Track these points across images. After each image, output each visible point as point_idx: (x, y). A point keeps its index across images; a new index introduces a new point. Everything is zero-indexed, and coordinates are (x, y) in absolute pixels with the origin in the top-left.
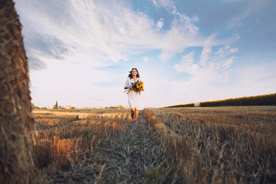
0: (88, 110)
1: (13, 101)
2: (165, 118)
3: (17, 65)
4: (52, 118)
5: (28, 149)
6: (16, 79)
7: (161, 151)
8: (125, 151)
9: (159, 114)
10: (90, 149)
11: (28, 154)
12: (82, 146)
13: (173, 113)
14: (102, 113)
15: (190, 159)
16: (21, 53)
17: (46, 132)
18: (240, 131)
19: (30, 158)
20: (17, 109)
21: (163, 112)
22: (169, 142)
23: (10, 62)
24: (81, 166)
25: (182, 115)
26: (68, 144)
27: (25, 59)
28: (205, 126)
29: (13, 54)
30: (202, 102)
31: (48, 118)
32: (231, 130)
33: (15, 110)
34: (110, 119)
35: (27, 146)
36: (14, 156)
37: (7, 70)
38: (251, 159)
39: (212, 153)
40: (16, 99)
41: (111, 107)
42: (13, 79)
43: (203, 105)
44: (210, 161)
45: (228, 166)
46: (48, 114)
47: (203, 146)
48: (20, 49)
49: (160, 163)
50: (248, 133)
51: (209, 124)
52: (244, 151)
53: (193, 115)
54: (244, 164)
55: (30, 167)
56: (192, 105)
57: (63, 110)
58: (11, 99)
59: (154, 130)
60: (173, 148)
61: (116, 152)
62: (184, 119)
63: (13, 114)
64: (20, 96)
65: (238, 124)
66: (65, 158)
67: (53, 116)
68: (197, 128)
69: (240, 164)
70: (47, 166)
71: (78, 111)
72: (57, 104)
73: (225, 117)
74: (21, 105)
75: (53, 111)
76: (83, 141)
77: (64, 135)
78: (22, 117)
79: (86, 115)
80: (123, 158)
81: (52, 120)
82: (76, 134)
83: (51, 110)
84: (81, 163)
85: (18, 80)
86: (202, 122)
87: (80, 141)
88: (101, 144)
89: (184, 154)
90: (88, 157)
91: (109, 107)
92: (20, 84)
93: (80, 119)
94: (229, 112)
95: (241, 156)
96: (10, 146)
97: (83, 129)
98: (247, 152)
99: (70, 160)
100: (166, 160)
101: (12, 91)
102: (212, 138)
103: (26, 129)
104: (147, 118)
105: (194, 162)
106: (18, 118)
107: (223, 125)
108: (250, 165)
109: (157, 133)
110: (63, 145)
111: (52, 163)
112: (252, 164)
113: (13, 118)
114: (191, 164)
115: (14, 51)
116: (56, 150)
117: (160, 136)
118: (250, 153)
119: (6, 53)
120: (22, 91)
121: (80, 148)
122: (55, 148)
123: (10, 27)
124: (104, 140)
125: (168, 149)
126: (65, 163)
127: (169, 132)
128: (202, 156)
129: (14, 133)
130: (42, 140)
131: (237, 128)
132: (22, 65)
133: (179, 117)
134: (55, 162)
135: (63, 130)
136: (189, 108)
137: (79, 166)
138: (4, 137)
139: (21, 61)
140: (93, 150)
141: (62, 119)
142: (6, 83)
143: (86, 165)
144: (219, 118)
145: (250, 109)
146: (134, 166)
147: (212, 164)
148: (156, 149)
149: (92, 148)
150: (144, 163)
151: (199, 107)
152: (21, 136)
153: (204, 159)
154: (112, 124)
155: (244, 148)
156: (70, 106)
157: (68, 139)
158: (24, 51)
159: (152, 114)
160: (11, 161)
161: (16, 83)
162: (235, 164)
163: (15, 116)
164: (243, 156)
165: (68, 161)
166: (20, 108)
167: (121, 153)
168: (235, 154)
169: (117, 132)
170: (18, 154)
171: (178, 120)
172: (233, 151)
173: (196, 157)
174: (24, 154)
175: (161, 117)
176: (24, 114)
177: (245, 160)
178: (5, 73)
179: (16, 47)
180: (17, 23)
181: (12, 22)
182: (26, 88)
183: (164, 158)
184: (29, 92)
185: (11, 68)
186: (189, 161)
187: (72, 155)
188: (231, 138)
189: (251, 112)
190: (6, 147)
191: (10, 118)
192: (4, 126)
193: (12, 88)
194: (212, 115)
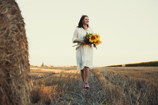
0: (61, 68)
1: (20, 67)
2: (105, 73)
3: (22, 46)
4: (40, 72)
5: (27, 94)
6: (21, 54)
7: (102, 94)
8: (82, 93)
9: (101, 71)
10: (62, 92)
11: (27, 96)
12: (58, 90)
13: (110, 70)
14: (69, 70)
15: (120, 99)
16: (24, 39)
17: (37, 81)
18: (149, 83)
19: (28, 99)
20: (22, 71)
21: (104, 70)
22: (107, 89)
23: (18, 45)
24: (57, 102)
25: (115, 72)
26: (49, 89)
27: (26, 43)
28: (128, 79)
29: (20, 40)
30: (127, 64)
31: (38, 72)
32: (144, 82)
33: (21, 72)
34: (74, 74)
35: (27, 92)
36: (20, 98)
37: (16, 50)
38: (155, 100)
39: (132, 96)
40: (21, 66)
41: (74, 66)
42: (20, 54)
43: (127, 66)
44: (131, 100)
45: (141, 104)
46: (38, 70)
47: (127, 91)
48: (24, 37)
49: (102, 101)
50: (153, 84)
51: (130, 78)
52: (151, 94)
53: (121, 72)
54: (151, 103)
55: (28, 104)
56: (121, 66)
57: (47, 67)
58: (18, 66)
59: (99, 81)
60: (110, 92)
61: (77, 94)
62: (116, 74)
63: (19, 74)
64: (23, 63)
65: (147, 78)
66: (48, 97)
67: (41, 71)
68: (124, 80)
69: (148, 103)
70: (37, 102)
71: (55, 68)
72: (43, 64)
73: (140, 74)
74: (24, 69)
75: (41, 68)
76: (58, 87)
77: (47, 83)
78: (24, 75)
79: (60, 71)
80: (81, 98)
81: (40, 74)
82: (54, 83)
83: (40, 68)
84: (57, 100)
85: (22, 55)
86: (126, 76)
87: (56, 87)
88: (68, 89)
89: (116, 97)
90: (61, 97)
91: (73, 66)
92: (23, 57)
93: (56, 74)
94: (142, 70)
95: (149, 98)
96: (17, 92)
97: (58, 80)
98: (152, 95)
99: (51, 98)
100: (105, 100)
101: (19, 61)
102: (132, 86)
103: (26, 82)
104: (94, 73)
105: (122, 102)
106: (22, 76)
107: (139, 78)
108: (154, 103)
109: (100, 83)
110: (47, 90)
111: (40, 100)
112: (156, 103)
113: (19, 76)
114: (120, 102)
115: (21, 39)
116: (43, 93)
117: (102, 85)
118: (154, 96)
119: (16, 40)
120: (25, 61)
121: (56, 92)
122: (42, 91)
123: (19, 26)
124: (70, 87)
125: (106, 93)
126: (48, 100)
127: (107, 83)
128: (127, 97)
129: (19, 85)
130: (35, 87)
131: (147, 81)
132: (25, 46)
133: (113, 73)
134: (42, 100)
135: (47, 80)
136: (119, 67)
137: (56, 102)
138: (14, 87)
139: (24, 44)
140: (64, 92)
141: (46, 73)
142: (15, 57)
143: (60, 102)
144: (136, 74)
145: (155, 69)
146: (87, 103)
147: (132, 102)
148: (100, 93)
149: (63, 91)
150: (93, 101)
151: (125, 67)
152: (24, 86)
153: (127, 99)
154: (75, 77)
155: (151, 93)
156: (50, 65)
157: (50, 87)
158: (26, 38)
159: (98, 71)
160: (17, 101)
161: (21, 57)
162: (145, 102)
163: (20, 76)
164: (150, 98)
165: (50, 99)
166: (23, 70)
167: (80, 95)
168: (146, 96)
169: (78, 82)
170: (22, 97)
171: (112, 75)
172: (144, 95)
173: (123, 98)
174: (25, 96)
175: (103, 72)
176: (25, 74)
177: (152, 100)
178: (16, 51)
179: (22, 36)
180: (22, 23)
181: (20, 22)
182: (27, 59)
183: (105, 99)
184: (28, 61)
185: (18, 48)
186: (119, 101)
187: (52, 95)
188: (143, 87)
189: (155, 70)
190: (15, 93)
191: (17, 76)
192: (14, 81)
193: (19, 59)
194: (132, 72)
